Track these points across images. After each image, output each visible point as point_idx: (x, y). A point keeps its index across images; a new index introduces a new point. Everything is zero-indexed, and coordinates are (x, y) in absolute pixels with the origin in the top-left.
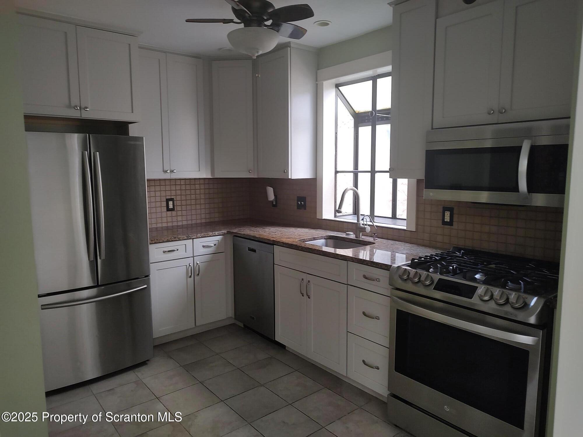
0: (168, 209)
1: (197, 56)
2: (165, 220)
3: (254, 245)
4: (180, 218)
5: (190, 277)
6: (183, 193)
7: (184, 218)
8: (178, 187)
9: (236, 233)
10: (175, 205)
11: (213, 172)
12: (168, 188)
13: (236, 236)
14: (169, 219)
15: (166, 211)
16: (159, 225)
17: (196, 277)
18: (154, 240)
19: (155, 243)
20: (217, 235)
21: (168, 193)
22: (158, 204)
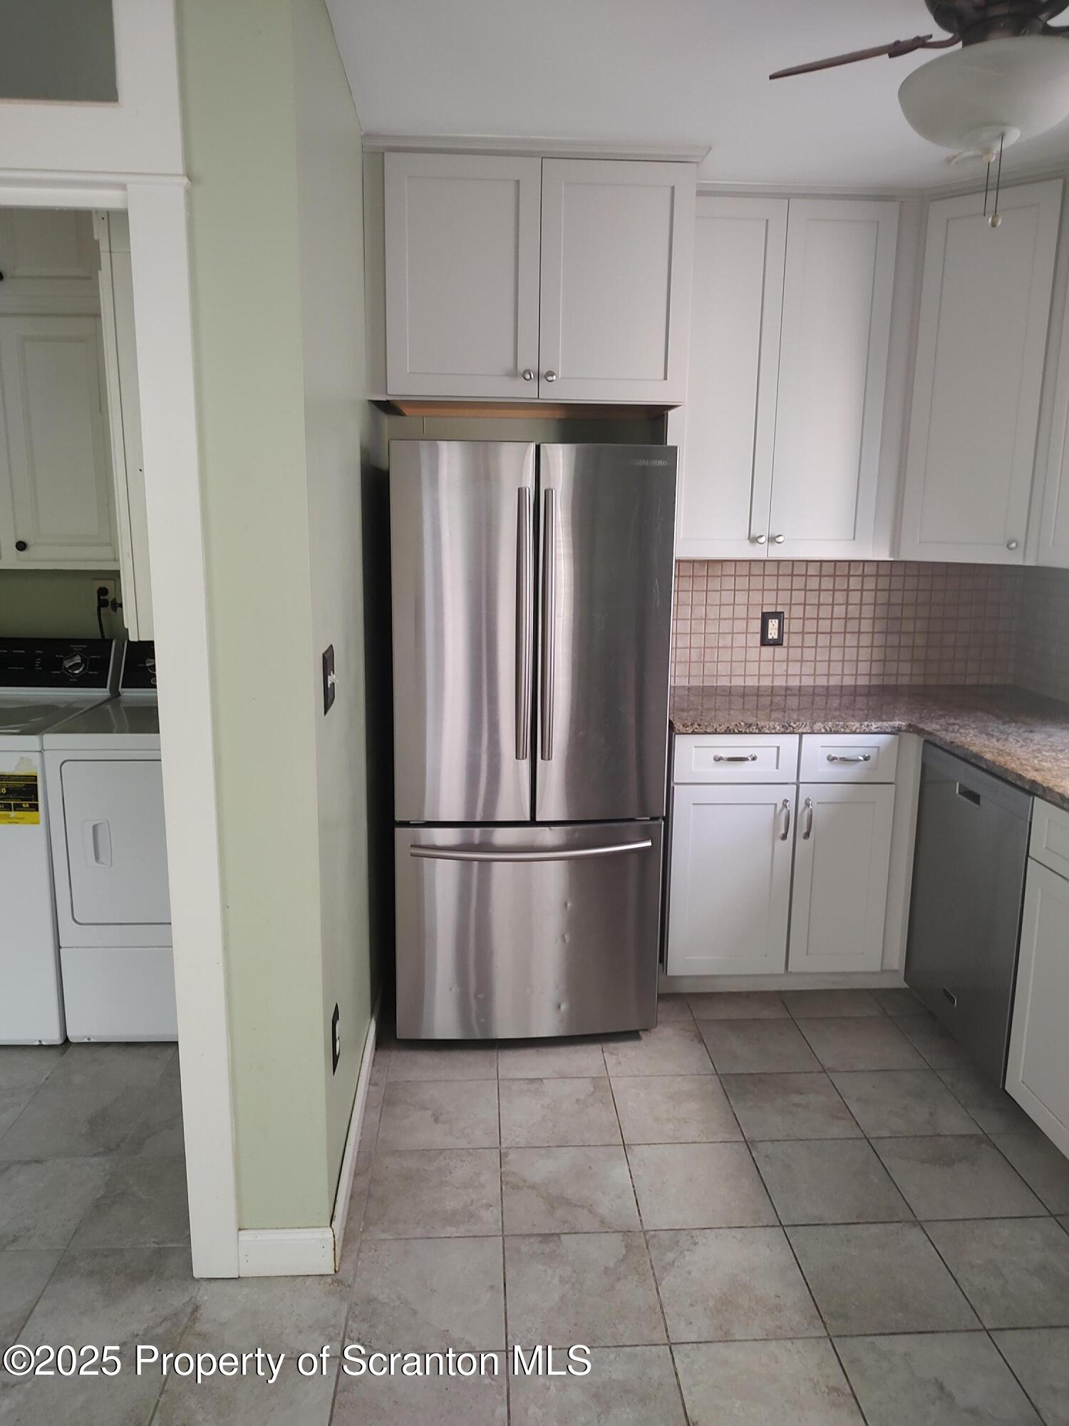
0: (765, 642)
1: (881, 195)
2: (752, 668)
3: (978, 781)
4: (794, 668)
5: (784, 837)
6: (812, 598)
7: (808, 668)
8: (799, 583)
9: (930, 733)
10: (786, 630)
11: (895, 545)
12: (770, 583)
13: (930, 743)
14: (765, 668)
15: (759, 645)
16: (738, 682)
17: (800, 840)
18: (692, 725)
19: (693, 733)
20: (876, 730)
21: (770, 597)
22: (740, 626)
